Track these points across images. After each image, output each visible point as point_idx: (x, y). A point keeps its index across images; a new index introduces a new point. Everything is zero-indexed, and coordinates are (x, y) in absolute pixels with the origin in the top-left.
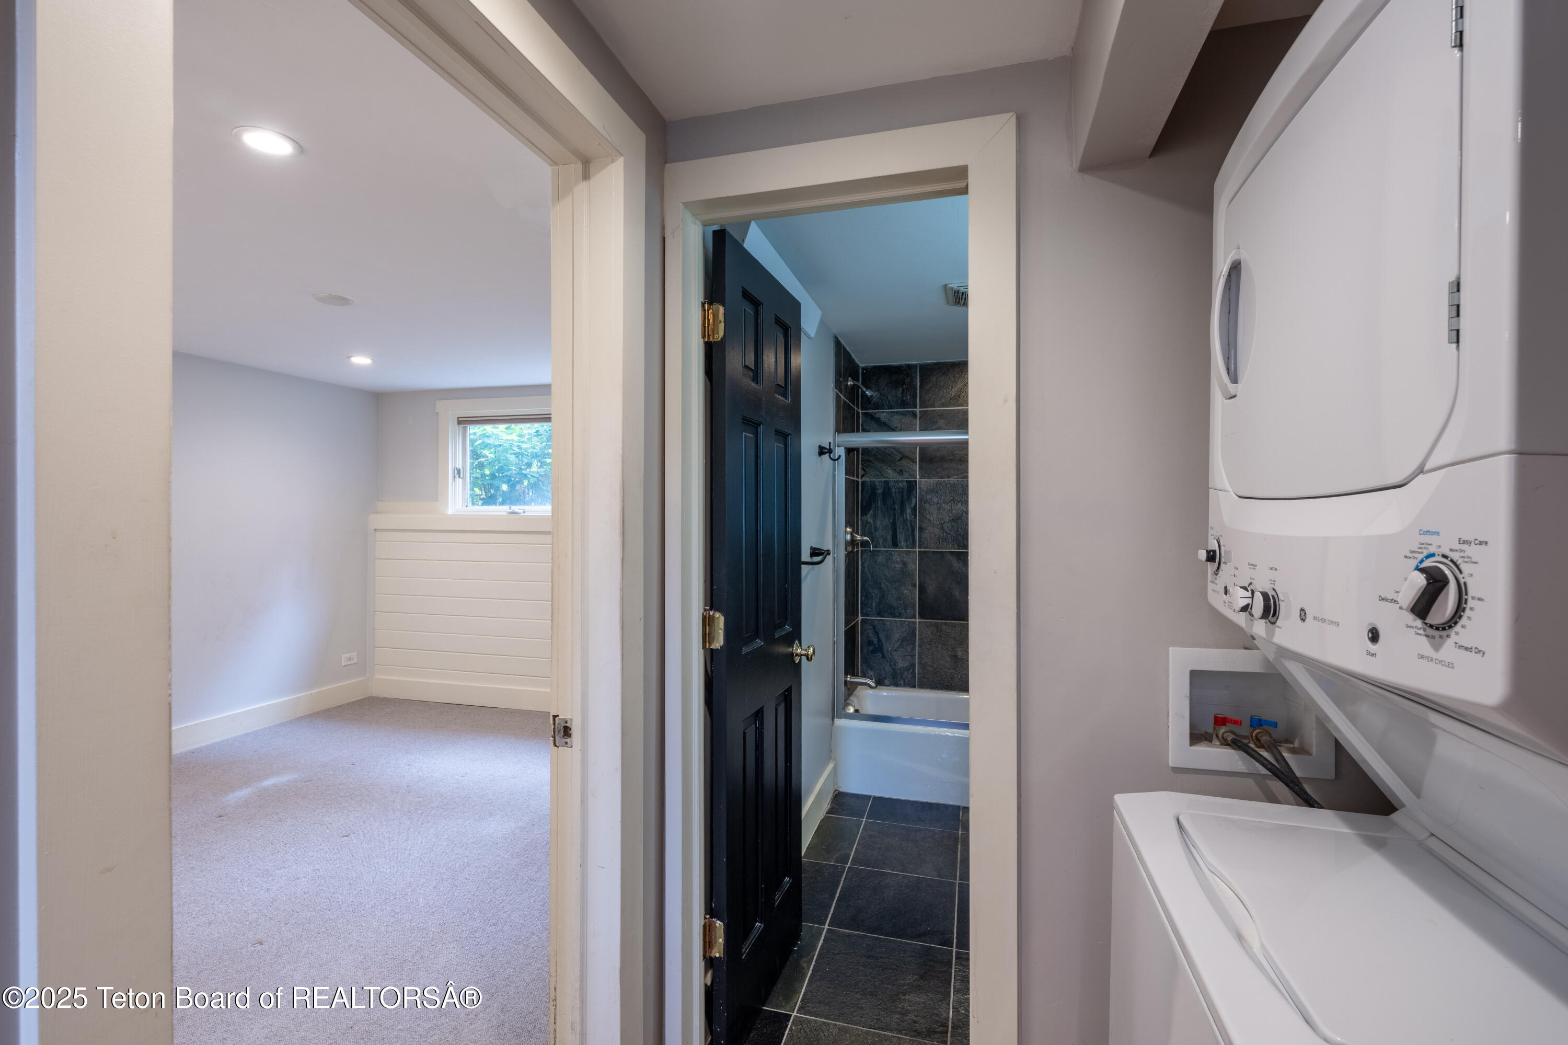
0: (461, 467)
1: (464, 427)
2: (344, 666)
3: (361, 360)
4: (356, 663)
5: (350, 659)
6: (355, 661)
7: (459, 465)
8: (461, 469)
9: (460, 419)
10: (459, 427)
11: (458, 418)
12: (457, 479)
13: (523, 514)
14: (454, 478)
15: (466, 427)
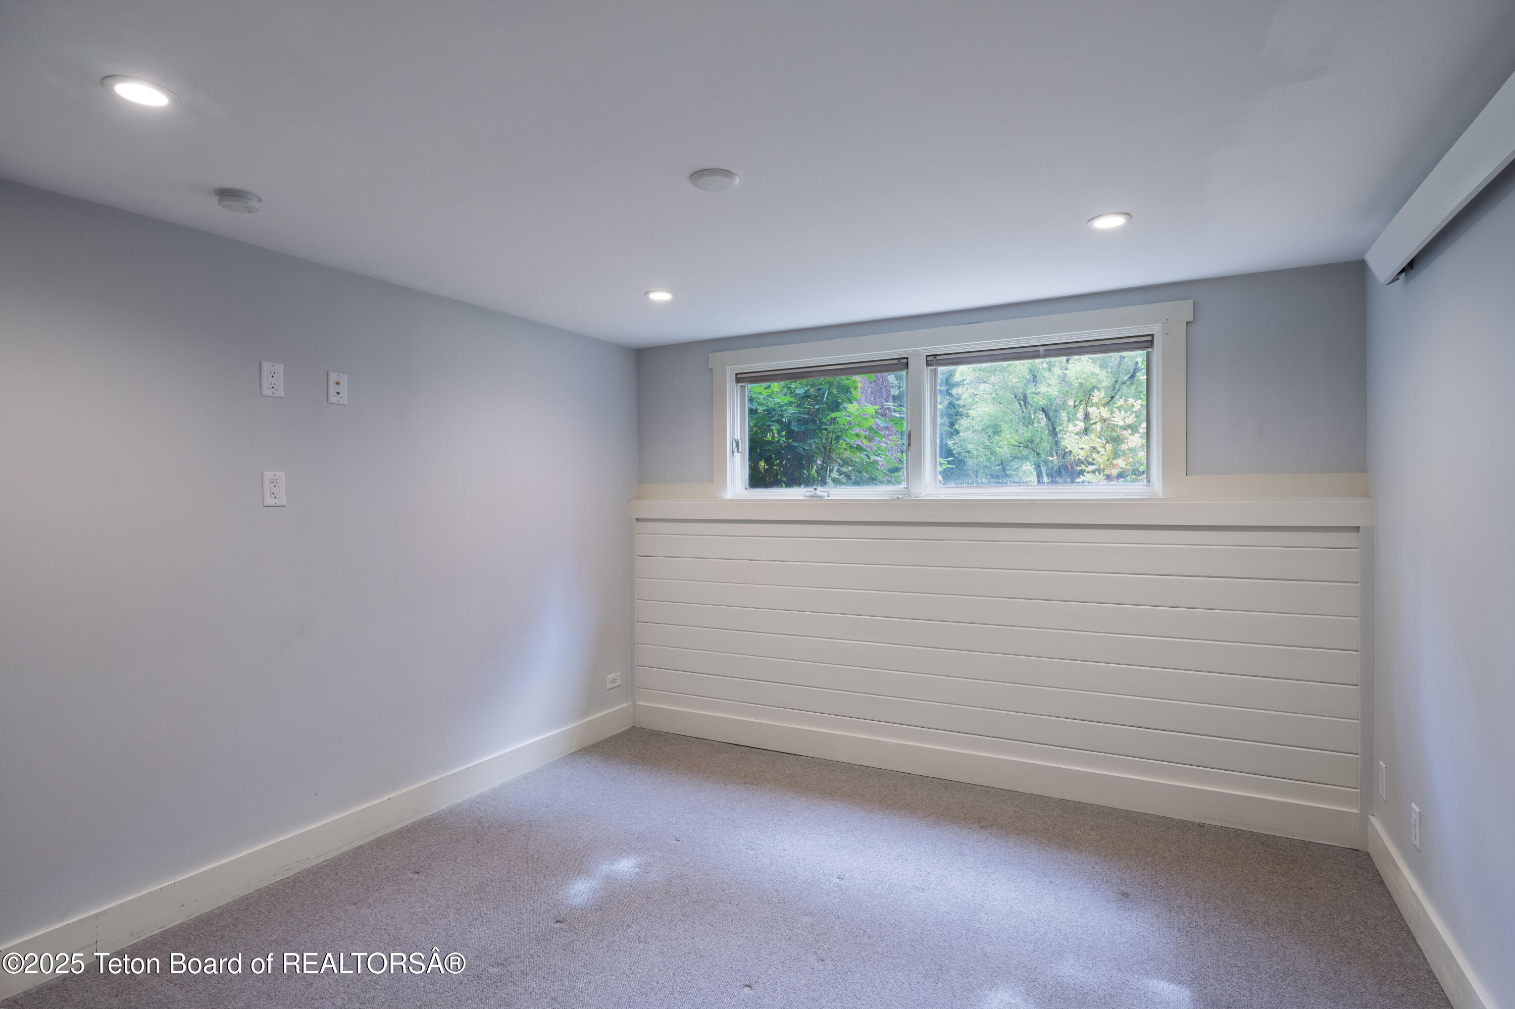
0: (739, 438)
1: (741, 386)
2: (609, 689)
3: (660, 296)
4: (620, 686)
5: (614, 681)
6: (618, 683)
7: (738, 436)
8: (740, 440)
9: (739, 376)
10: (737, 385)
11: (737, 374)
12: (736, 453)
13: (827, 498)
14: (733, 452)
15: (744, 386)
